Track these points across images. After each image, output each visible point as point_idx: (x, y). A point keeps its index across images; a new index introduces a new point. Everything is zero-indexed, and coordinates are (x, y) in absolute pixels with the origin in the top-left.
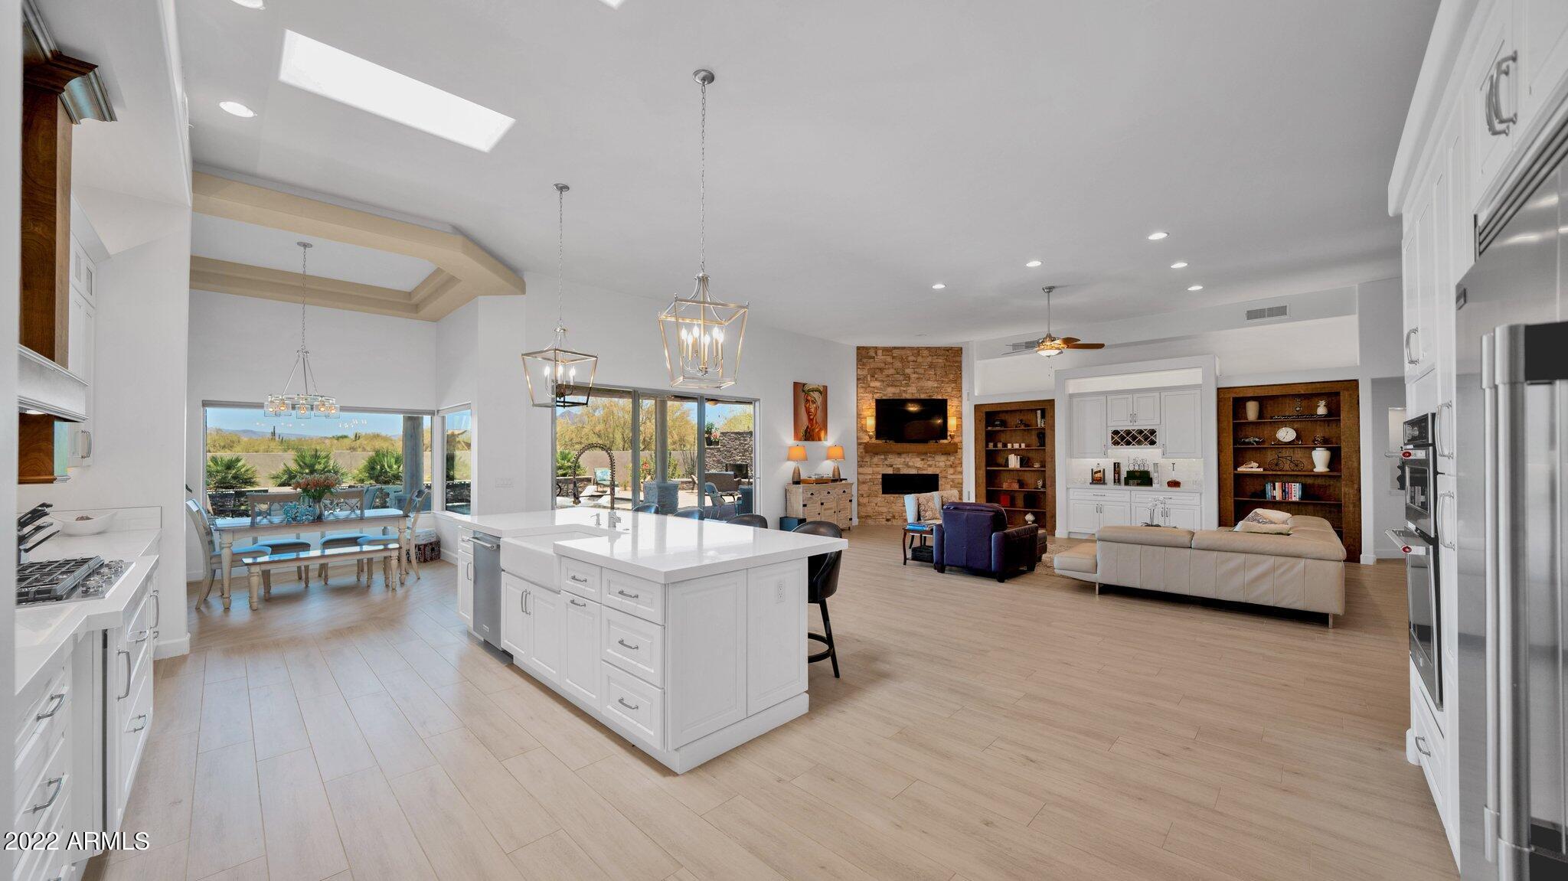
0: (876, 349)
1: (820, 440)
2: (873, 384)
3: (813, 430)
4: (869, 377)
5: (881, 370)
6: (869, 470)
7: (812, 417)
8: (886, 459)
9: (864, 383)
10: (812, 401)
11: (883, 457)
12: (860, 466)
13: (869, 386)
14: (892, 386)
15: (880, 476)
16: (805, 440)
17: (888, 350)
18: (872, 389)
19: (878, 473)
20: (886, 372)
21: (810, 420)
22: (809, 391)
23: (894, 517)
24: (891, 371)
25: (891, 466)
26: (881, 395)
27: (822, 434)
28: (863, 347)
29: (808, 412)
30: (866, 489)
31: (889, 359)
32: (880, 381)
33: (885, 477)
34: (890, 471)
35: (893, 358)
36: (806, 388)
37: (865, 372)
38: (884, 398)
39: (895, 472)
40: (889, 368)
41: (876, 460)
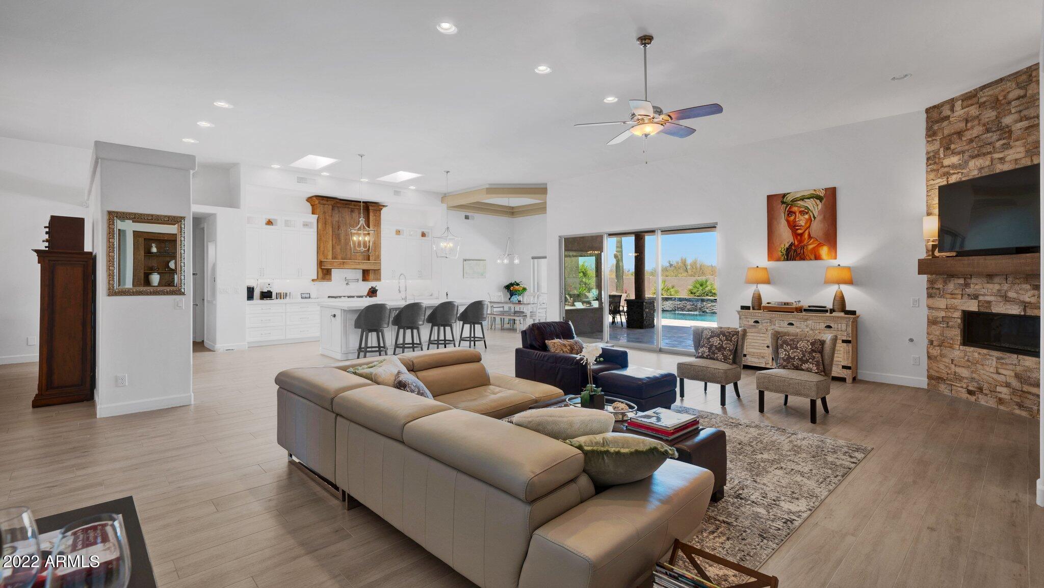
0: (952, 102)
1: (817, 257)
2: (947, 162)
3: (803, 247)
4: (942, 150)
5: (960, 134)
6: (941, 303)
7: (800, 231)
8: (967, 285)
9: (935, 163)
10: (801, 212)
11: (961, 281)
12: (930, 296)
13: (943, 166)
14: (977, 156)
15: (958, 314)
16: (787, 260)
17: (969, 98)
18: (946, 170)
19: (955, 309)
20: (968, 135)
21: (796, 235)
22: (794, 200)
23: (981, 389)
24: (977, 130)
25: (976, 297)
26: (960, 176)
27: (824, 251)
28: (934, 107)
29: (793, 226)
30: (938, 333)
31: (973, 111)
32: (959, 153)
33: (968, 317)
34: (973, 306)
35: (981, 105)
36: (789, 198)
37: (936, 145)
38: (964, 179)
39: (983, 310)
40: (972, 128)
41: (951, 286)
